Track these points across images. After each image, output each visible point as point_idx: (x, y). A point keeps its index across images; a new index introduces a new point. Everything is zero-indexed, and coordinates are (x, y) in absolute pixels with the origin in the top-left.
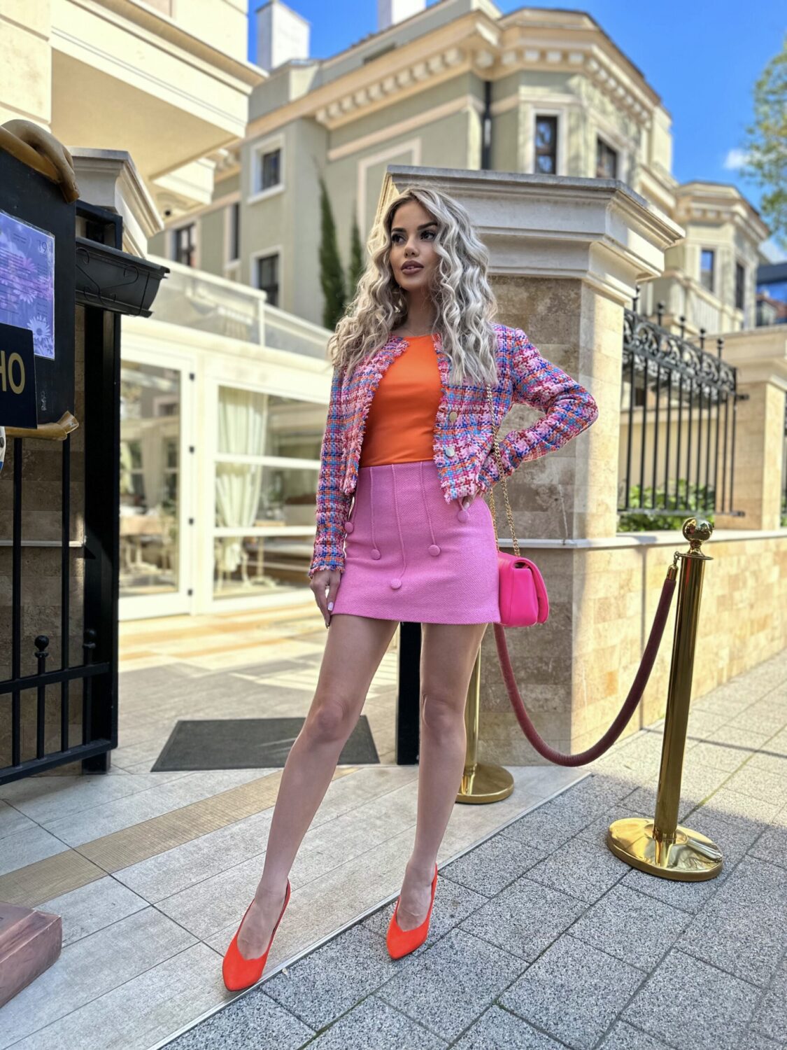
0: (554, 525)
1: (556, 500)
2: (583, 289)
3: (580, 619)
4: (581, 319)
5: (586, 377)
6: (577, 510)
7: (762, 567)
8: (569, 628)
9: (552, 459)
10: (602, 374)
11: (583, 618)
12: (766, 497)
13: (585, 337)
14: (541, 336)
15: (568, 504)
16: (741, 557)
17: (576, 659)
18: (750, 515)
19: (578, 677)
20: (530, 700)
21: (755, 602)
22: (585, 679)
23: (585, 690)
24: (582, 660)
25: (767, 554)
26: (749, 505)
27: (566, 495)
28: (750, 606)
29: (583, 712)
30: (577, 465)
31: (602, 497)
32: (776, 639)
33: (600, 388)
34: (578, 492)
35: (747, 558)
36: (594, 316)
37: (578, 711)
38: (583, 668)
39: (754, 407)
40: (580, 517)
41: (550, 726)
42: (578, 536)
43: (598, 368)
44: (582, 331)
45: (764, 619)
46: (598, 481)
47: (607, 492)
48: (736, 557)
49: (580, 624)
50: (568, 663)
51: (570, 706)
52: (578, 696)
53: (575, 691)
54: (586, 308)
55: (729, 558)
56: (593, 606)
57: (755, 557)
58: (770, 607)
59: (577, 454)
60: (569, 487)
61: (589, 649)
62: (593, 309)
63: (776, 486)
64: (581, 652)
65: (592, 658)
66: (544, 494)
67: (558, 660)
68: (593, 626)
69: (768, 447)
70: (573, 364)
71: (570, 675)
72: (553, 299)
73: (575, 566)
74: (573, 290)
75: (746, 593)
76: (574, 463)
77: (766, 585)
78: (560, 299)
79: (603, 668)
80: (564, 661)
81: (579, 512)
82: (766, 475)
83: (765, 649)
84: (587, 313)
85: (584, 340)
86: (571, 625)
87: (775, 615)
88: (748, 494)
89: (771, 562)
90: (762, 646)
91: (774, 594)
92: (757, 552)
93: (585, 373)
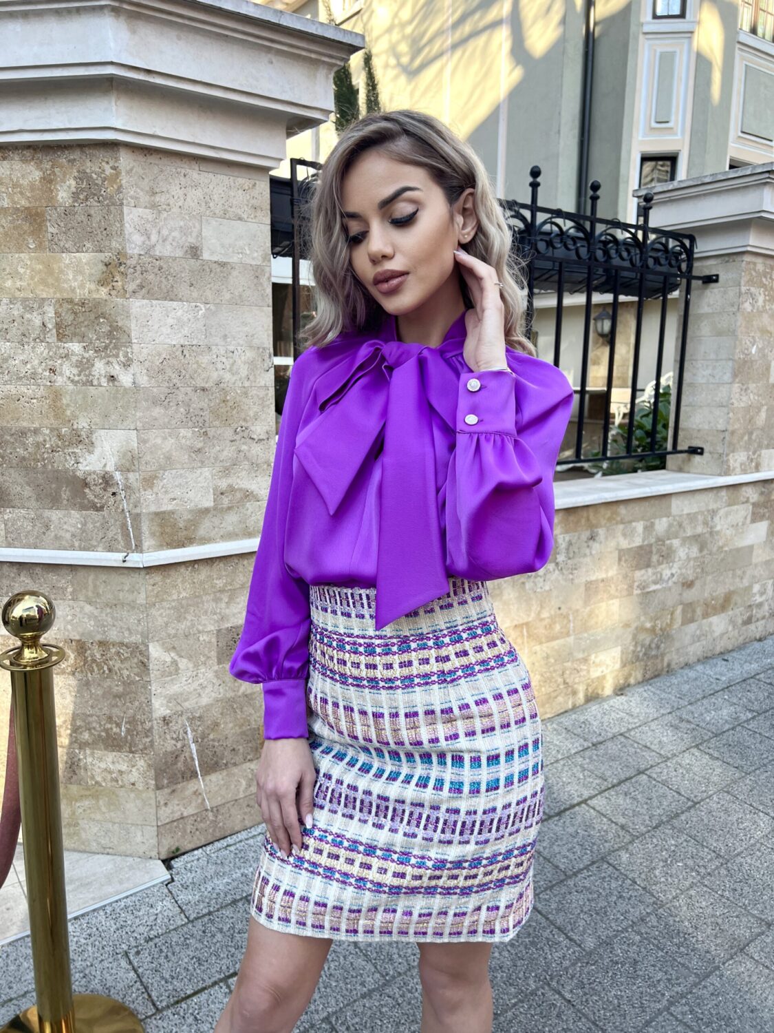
0: (115, 531)
1: (114, 494)
2: (125, 160)
3: (175, 663)
4: (126, 209)
5: (154, 302)
6: (153, 509)
7: (718, 528)
8: (145, 679)
9: (102, 432)
10: (208, 293)
11: (185, 661)
12: (737, 426)
13: (143, 239)
14: (67, 240)
15: (132, 501)
16: (657, 521)
17: (164, 719)
18: (710, 453)
19: (174, 742)
20: (99, 770)
21: (697, 578)
22: (195, 741)
23: (195, 756)
24: (184, 717)
25: (735, 507)
26: (710, 438)
27: (127, 488)
28: (683, 584)
29: (192, 786)
30: (145, 442)
31: (230, 481)
32: (758, 620)
33: (204, 316)
34: (149, 482)
35: (674, 520)
36: (172, 201)
37: (175, 787)
38: (189, 729)
39: (725, 293)
40: (163, 519)
41: (128, 806)
42: (160, 547)
43: (192, 285)
44: (131, 230)
45: (725, 596)
46: (216, 459)
47: (244, 472)
48: (642, 523)
49: (173, 670)
50: (147, 726)
51: (153, 782)
52: (175, 767)
53: (166, 763)
54: (142, 190)
55: (621, 527)
56: (214, 640)
57: (699, 517)
58: (742, 578)
59: (139, 425)
60: (131, 476)
61: (205, 701)
62: (164, 190)
63: (765, 407)
64: (179, 708)
65: (215, 712)
66: (96, 485)
67: (132, 721)
68: (216, 668)
69: (743, 353)
70: (120, 283)
71: (152, 742)
72: (79, 179)
73: (153, 590)
74: (108, 163)
75: (671, 568)
76: (135, 440)
77: (731, 550)
78: (89, 178)
79: (249, 721)
80: (142, 723)
81: (158, 510)
82: (737, 396)
83: (725, 637)
84: (144, 198)
85: (139, 243)
86: (149, 674)
87: (756, 588)
88: (710, 423)
89: (746, 518)
90: (717, 634)
91: (755, 560)
92: (704, 509)
93: (151, 295)
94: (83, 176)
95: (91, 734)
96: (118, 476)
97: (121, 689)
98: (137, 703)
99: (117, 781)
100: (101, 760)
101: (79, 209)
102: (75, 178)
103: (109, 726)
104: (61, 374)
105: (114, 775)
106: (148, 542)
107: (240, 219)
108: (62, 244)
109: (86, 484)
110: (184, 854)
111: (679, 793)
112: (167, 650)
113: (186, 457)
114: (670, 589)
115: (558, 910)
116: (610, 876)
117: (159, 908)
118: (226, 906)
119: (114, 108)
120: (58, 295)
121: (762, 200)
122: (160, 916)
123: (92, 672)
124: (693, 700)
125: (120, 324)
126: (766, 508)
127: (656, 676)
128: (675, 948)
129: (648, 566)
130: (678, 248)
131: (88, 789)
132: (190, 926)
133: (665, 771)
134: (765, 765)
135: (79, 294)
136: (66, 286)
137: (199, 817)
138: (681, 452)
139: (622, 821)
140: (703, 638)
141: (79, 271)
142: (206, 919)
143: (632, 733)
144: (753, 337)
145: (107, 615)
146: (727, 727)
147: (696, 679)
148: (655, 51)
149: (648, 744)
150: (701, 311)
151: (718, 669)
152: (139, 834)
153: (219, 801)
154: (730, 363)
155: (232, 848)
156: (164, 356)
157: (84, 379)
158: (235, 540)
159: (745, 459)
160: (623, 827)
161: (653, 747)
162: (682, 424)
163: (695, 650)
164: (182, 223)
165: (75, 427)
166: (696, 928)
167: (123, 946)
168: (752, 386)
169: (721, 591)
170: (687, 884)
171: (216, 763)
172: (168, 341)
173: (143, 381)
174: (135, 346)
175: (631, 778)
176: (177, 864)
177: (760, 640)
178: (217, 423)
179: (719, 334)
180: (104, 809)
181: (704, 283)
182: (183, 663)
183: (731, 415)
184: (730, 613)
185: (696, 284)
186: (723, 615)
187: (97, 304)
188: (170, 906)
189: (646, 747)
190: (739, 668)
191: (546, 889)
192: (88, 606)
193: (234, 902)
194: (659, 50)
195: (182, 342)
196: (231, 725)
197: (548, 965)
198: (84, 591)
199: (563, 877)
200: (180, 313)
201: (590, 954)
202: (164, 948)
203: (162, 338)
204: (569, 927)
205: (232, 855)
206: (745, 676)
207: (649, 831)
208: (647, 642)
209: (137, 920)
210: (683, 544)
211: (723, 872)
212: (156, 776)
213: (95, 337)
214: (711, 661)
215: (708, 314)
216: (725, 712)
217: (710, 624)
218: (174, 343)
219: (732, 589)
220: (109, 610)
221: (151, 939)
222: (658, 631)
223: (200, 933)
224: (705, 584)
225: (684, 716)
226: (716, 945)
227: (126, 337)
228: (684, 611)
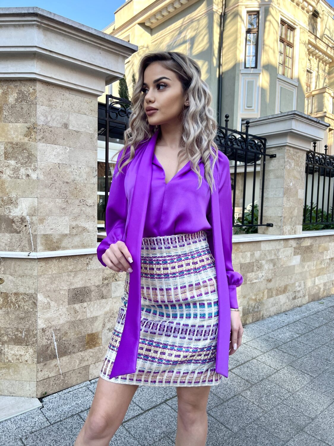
0: (25, 242)
1: (26, 226)
2: (39, 86)
3: (49, 303)
4: (38, 106)
5: (48, 145)
6: (43, 233)
7: (280, 257)
8: (35, 310)
9: (22, 199)
10: (71, 143)
11: (53, 302)
12: (286, 215)
13: (44, 118)
14: (11, 118)
15: (33, 229)
16: (255, 252)
17: (43, 329)
18: (276, 226)
19: (46, 341)
20: (11, 355)
21: (273, 278)
22: (57, 341)
23: (56, 348)
24: (52, 329)
25: (287, 249)
26: (275, 220)
27: (32, 223)
28: (267, 280)
29: (54, 362)
30: (41, 203)
31: (77, 223)
32: (298, 298)
33: (69, 152)
34: (42, 221)
35: (263, 252)
36: (57, 105)
37: (46, 362)
38: (54, 335)
39: (279, 161)
40: (47, 237)
41: (23, 372)
42: (45, 250)
43: (64, 139)
44: (40, 114)
45: (285, 287)
46: (71, 213)
47: (83, 219)
48: (249, 252)
49: (48, 307)
50: (35, 332)
51: (36, 360)
52: (47, 353)
53: (43, 350)
54: (45, 99)
55: (241, 254)
56: (67, 294)
57: (273, 252)
58: (291, 279)
59: (39, 196)
60: (34, 218)
61: (61, 322)
62: (55, 100)
63: (297, 208)
64: (50, 325)
65: (66, 327)
66: (18, 222)
67: (28, 330)
68: (67, 307)
69: (287, 185)
70: (34, 136)
71: (36, 340)
72: (19, 93)
73: (41, 269)
74: (31, 87)
75: (262, 273)
76: (37, 202)
77: (286, 267)
78: (23, 93)
79: (81, 332)
80: (32, 331)
81: (45, 234)
82: (286, 202)
83: (285, 305)
84: (46, 102)
85: (43, 120)
86: (37, 308)
87: (297, 284)
88: (275, 213)
89: (291, 253)
90: (282, 303)
91: (296, 272)
92: (274, 249)
93: (46, 141)
94: (20, 92)
95: (8, 337)
96: (28, 218)
97: (23, 315)
98: (30, 322)
99: (19, 360)
100: (12, 349)
101: (18, 105)
102: (17, 93)
103: (17, 333)
104: (5, 174)
105: (18, 357)
106: (39, 247)
107: (85, 114)
108: (9, 119)
109: (13, 222)
110: (48, 396)
111: (270, 367)
112: (46, 297)
113: (58, 211)
114: (262, 282)
115: (221, 416)
116: (243, 401)
117: (37, 419)
118: (69, 417)
119: (35, 65)
120: (6, 141)
121: (291, 125)
122: (37, 422)
123: (10, 307)
124: (274, 330)
125: (32, 153)
126: (300, 250)
127: (257, 321)
128: (273, 430)
129: (253, 271)
130: (260, 143)
131: (5, 364)
132: (51, 426)
133: (264, 358)
134: (306, 355)
135: (15, 140)
136: (10, 137)
137: (56, 378)
138: (264, 225)
139: (247, 378)
140: (276, 304)
141: (16, 130)
142: (59, 423)
143: (249, 343)
144: (291, 179)
145: (19, 281)
146: (289, 340)
147: (274, 322)
148: (246, 80)
149: (256, 347)
150: (270, 169)
151: (283, 318)
152: (28, 385)
153: (66, 370)
154: (282, 189)
155: (71, 393)
156: (51, 167)
157: (16, 176)
158: (78, 249)
159: (290, 229)
160: (247, 381)
161: (258, 348)
162: (264, 214)
163: (273, 310)
164: (61, 114)
165: (10, 196)
166: (282, 422)
167: (19, 436)
168: (291, 199)
169: (283, 284)
170: (276, 403)
171: (66, 352)
172: (53, 161)
173: (41, 177)
174: (38, 162)
175: (250, 361)
176: (45, 400)
177: (300, 307)
178: (72, 197)
179: (277, 177)
180: (12, 374)
181: (270, 157)
182: (53, 304)
183: (283, 210)
184: (287, 294)
185: (267, 158)
186: (284, 295)
187: (23, 144)
188: (42, 418)
189: (255, 348)
190: (291, 317)
191: (215, 407)
192: (11, 277)
193: (72, 416)
194: (247, 80)
195: (59, 162)
196: (73, 334)
197: (217, 439)
198: (9, 270)
199: (222, 402)
200: (58, 150)
201: (236, 434)
202: (39, 436)
203: (50, 160)
204: (226, 423)
205: (72, 396)
206: (295, 320)
207: (258, 382)
208: (253, 305)
209: (26, 424)
210: (266, 263)
211: (291, 398)
212: (37, 357)
213: (21, 158)
214: (280, 315)
215: (272, 170)
216: (287, 334)
217: (279, 299)
218: (55, 162)
219: (287, 283)
220: (20, 278)
221: (33, 433)
222: (258, 300)
223: (56, 429)
224: (276, 281)
225: (270, 336)
226: (291, 428)
227: (35, 158)
228: (268, 292)
